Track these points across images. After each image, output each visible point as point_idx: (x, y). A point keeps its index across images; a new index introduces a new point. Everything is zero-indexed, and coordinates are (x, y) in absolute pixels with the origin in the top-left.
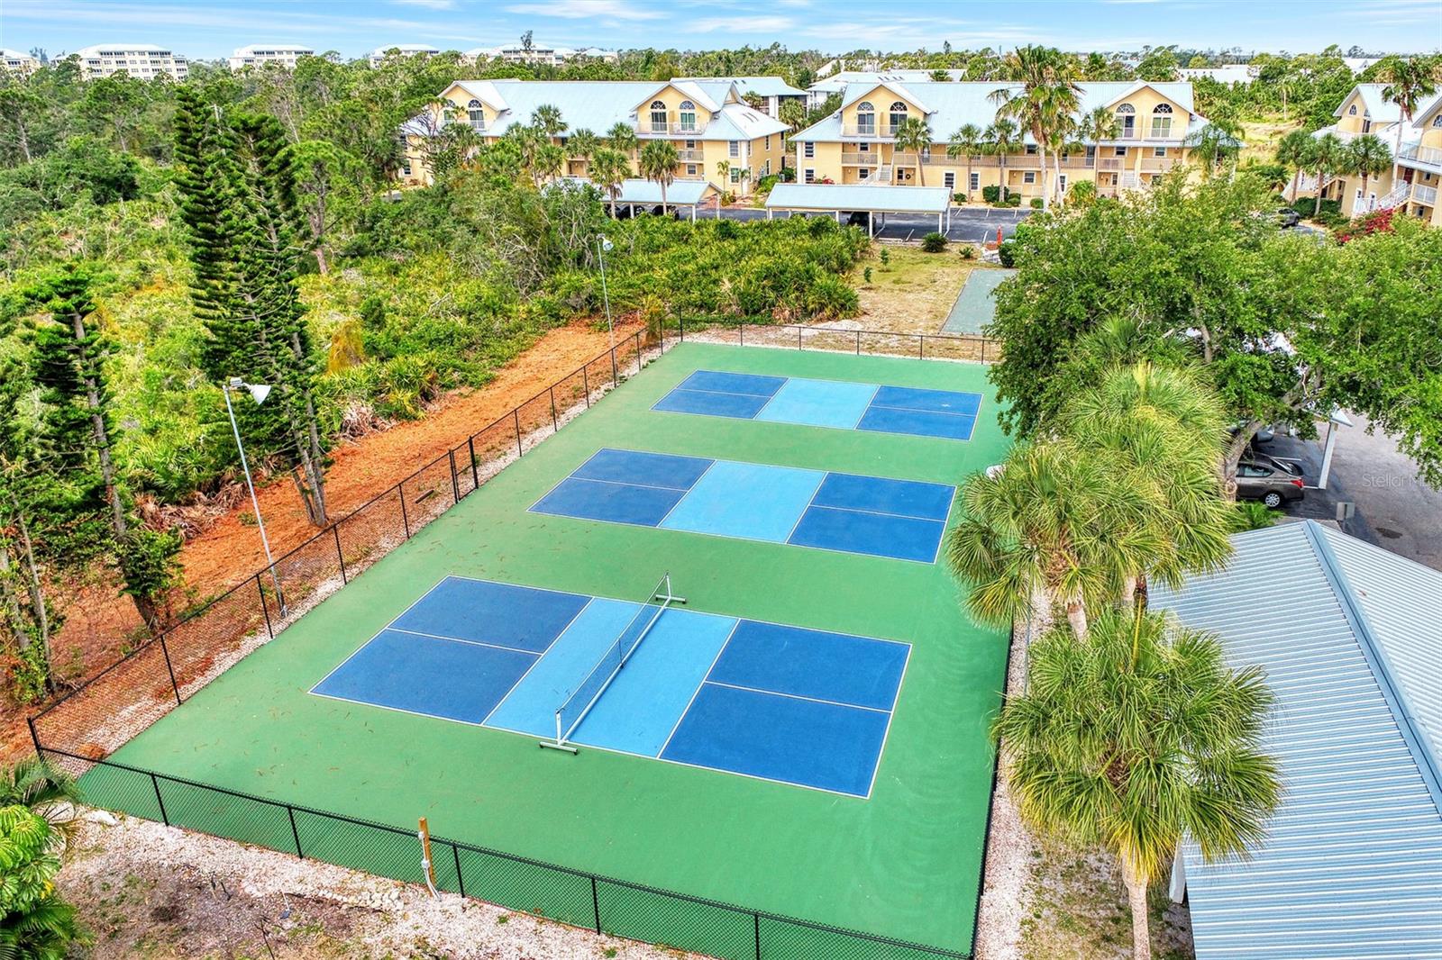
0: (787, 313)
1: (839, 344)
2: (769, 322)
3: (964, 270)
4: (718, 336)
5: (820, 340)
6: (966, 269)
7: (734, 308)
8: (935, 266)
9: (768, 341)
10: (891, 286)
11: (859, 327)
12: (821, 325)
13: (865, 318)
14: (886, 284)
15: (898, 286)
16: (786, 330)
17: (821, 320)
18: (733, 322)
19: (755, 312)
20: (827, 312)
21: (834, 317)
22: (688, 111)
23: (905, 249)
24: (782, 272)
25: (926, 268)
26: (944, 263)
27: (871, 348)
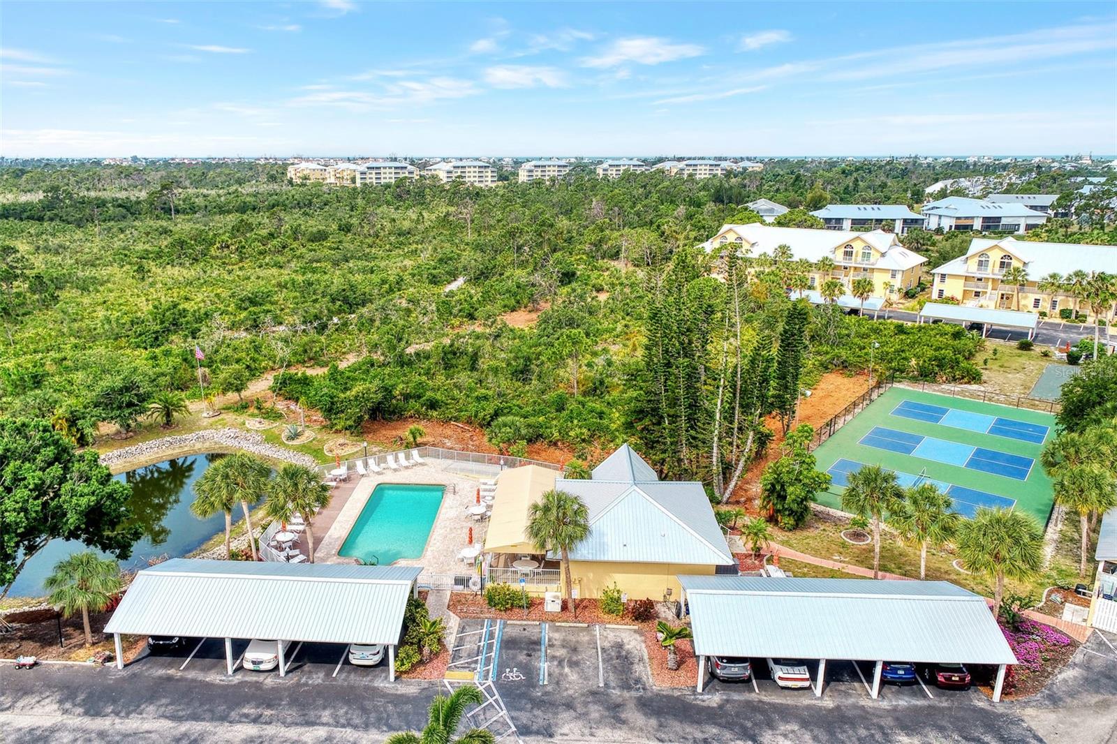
0: (944, 378)
1: (972, 395)
2: (934, 381)
3: (1043, 363)
4: (908, 385)
5: (962, 392)
6: (1045, 363)
7: (916, 373)
8: (1024, 359)
9: (935, 390)
10: (998, 368)
11: (983, 389)
12: (962, 386)
13: (986, 385)
14: (995, 367)
15: (1002, 369)
16: (943, 386)
17: (961, 383)
18: (914, 379)
19: (926, 376)
20: (966, 380)
21: (969, 383)
22: (867, 251)
23: (1006, 346)
24: (944, 359)
25: (1020, 360)
26: (1030, 358)
27: (990, 400)
